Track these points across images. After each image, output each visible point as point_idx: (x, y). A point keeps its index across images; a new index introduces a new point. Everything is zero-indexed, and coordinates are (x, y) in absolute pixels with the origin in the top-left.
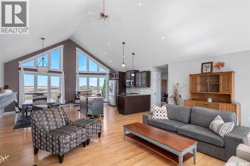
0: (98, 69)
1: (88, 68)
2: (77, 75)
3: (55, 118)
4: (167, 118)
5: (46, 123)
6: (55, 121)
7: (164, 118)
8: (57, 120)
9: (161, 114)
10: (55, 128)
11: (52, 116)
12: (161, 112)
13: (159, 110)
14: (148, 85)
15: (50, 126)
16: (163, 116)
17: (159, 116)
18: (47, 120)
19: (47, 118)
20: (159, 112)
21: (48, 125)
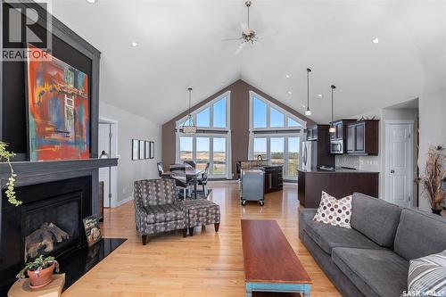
0: (286, 122)
1: (268, 123)
2: (251, 135)
3: (158, 191)
4: (348, 226)
5: (145, 196)
6: (157, 196)
7: (338, 223)
8: (159, 194)
9: (332, 213)
10: (155, 203)
11: (154, 188)
12: (332, 210)
13: (329, 205)
14: (372, 149)
15: (148, 201)
16: (335, 218)
17: (327, 216)
18: (147, 192)
19: (148, 190)
20: (328, 208)
21: (147, 199)
